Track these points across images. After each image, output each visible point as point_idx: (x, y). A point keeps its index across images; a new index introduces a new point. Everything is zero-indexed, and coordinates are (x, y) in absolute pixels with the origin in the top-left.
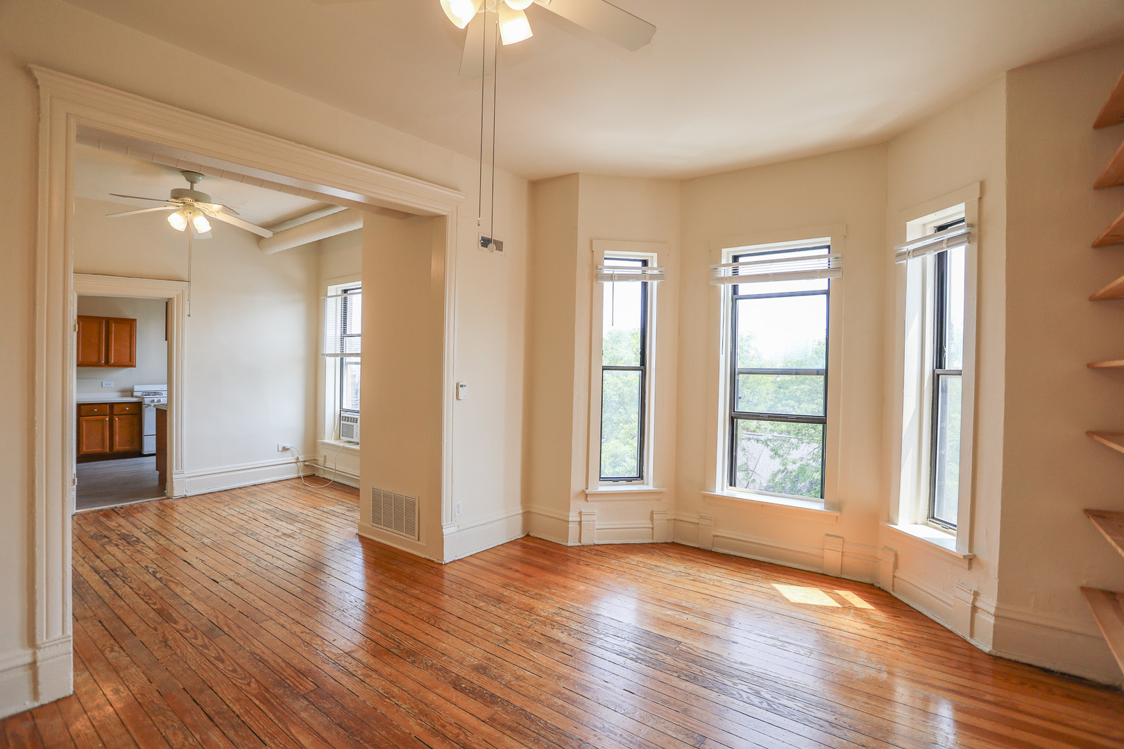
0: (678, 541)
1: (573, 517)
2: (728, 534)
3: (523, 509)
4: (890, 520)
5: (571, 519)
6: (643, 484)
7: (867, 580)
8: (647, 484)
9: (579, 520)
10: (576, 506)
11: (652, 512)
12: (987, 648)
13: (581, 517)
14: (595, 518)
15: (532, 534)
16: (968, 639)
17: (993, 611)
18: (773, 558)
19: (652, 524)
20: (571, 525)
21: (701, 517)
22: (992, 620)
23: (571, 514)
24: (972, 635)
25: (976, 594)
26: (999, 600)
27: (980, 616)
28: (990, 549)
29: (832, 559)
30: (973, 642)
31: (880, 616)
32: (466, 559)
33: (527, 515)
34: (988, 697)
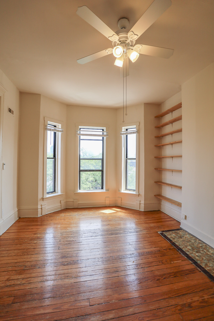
0: (68, 208)
1: (39, 207)
2: (82, 202)
3: (18, 209)
4: (119, 191)
5: (39, 208)
6: (55, 193)
7: (115, 205)
8: (57, 193)
9: (41, 207)
10: (40, 203)
11: (61, 201)
12: (143, 210)
13: (42, 207)
14: (46, 206)
15: (21, 217)
16: (139, 210)
17: (144, 203)
18: (94, 206)
19: (61, 204)
20: (39, 210)
21: (74, 199)
22: (144, 205)
23: (38, 206)
24: (140, 209)
25: (140, 201)
26: (144, 201)
27: (141, 205)
28: (142, 192)
29: (108, 202)
30: (140, 210)
31: (124, 211)
32: (6, 232)
33: (19, 211)
34: (151, 217)
